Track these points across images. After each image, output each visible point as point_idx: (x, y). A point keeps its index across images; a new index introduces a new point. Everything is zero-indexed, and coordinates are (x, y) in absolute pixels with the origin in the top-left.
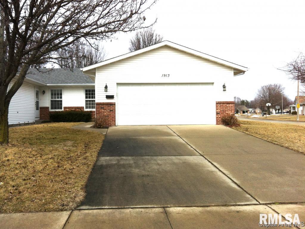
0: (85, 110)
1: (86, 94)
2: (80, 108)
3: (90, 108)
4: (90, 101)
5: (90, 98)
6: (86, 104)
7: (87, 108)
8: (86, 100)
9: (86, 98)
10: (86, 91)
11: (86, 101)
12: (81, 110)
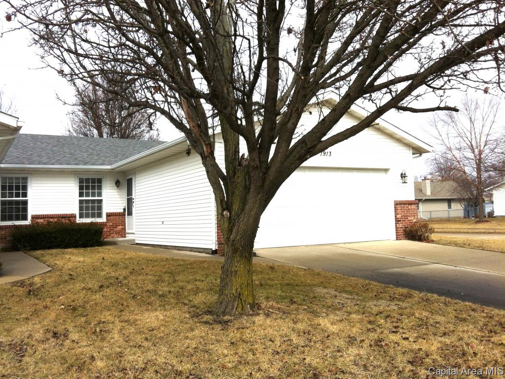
0: (78, 220)
1: (81, 188)
2: (69, 217)
3: (87, 216)
4: (87, 201)
5: (87, 195)
6: (81, 208)
7: (81, 216)
8: (80, 200)
9: (81, 195)
10: (81, 181)
11: (81, 202)
12: (70, 220)
